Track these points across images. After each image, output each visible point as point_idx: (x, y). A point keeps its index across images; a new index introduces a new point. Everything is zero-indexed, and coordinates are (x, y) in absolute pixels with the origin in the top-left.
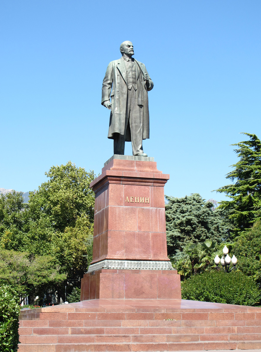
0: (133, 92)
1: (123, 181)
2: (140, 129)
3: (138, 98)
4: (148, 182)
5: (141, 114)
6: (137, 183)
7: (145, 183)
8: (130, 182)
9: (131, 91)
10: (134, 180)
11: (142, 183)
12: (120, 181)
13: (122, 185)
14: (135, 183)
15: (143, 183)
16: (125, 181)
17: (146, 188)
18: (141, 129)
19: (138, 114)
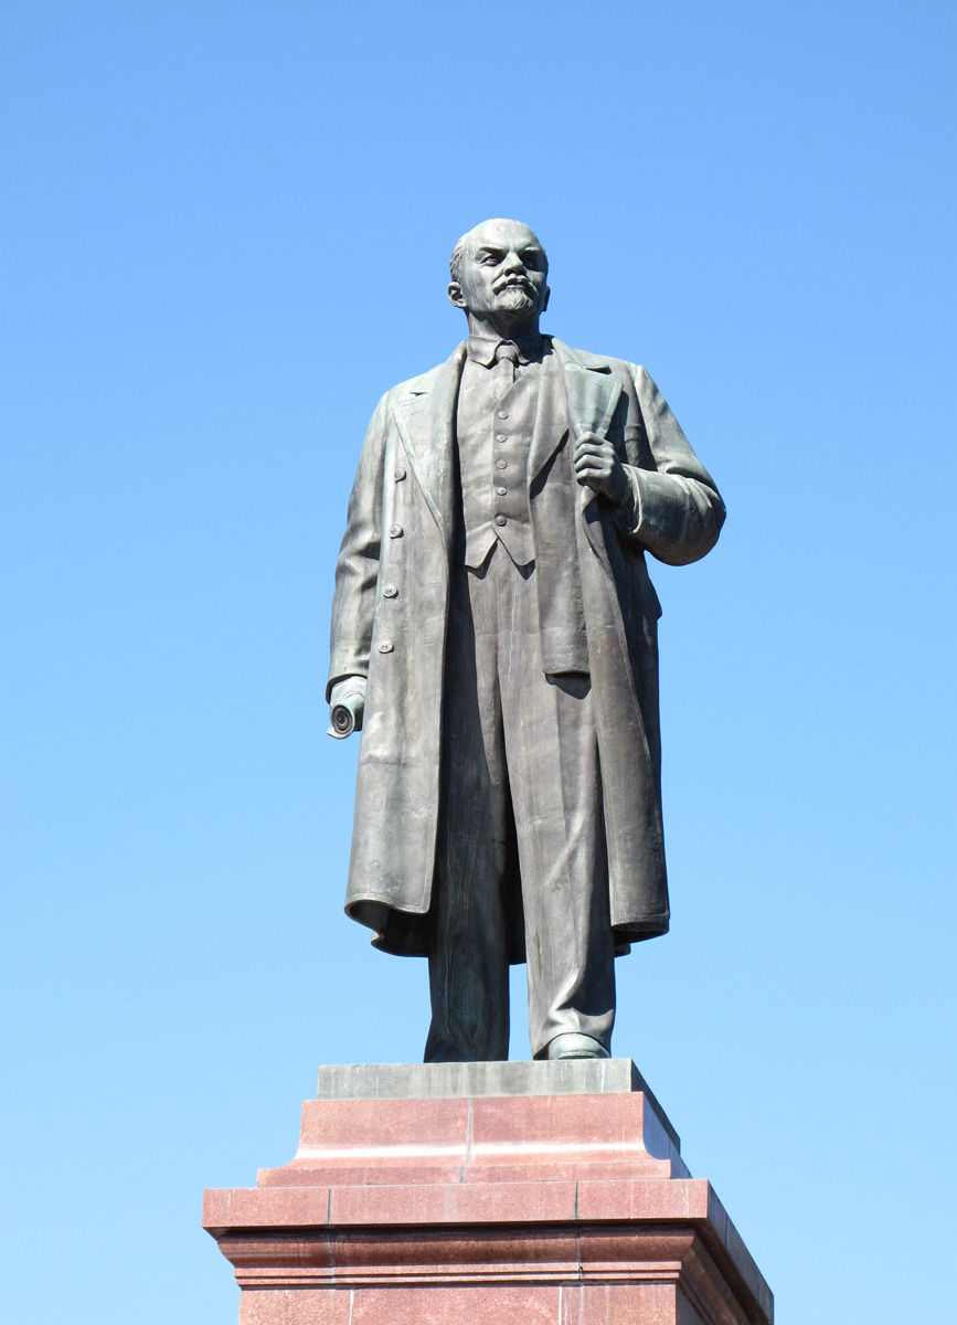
0: (505, 581)
1: (340, 1261)
2: (566, 851)
3: (542, 627)
4: (539, 1256)
5: (576, 743)
6: (453, 1268)
7: (518, 1267)
8: (399, 1269)
9: (488, 581)
10: (421, 1245)
11: (490, 1268)
12: (321, 1260)
13: (342, 1292)
14: (440, 1268)
15: (500, 1267)
16: (357, 1260)
17: (533, 1300)
18: (572, 856)
19: (552, 746)
